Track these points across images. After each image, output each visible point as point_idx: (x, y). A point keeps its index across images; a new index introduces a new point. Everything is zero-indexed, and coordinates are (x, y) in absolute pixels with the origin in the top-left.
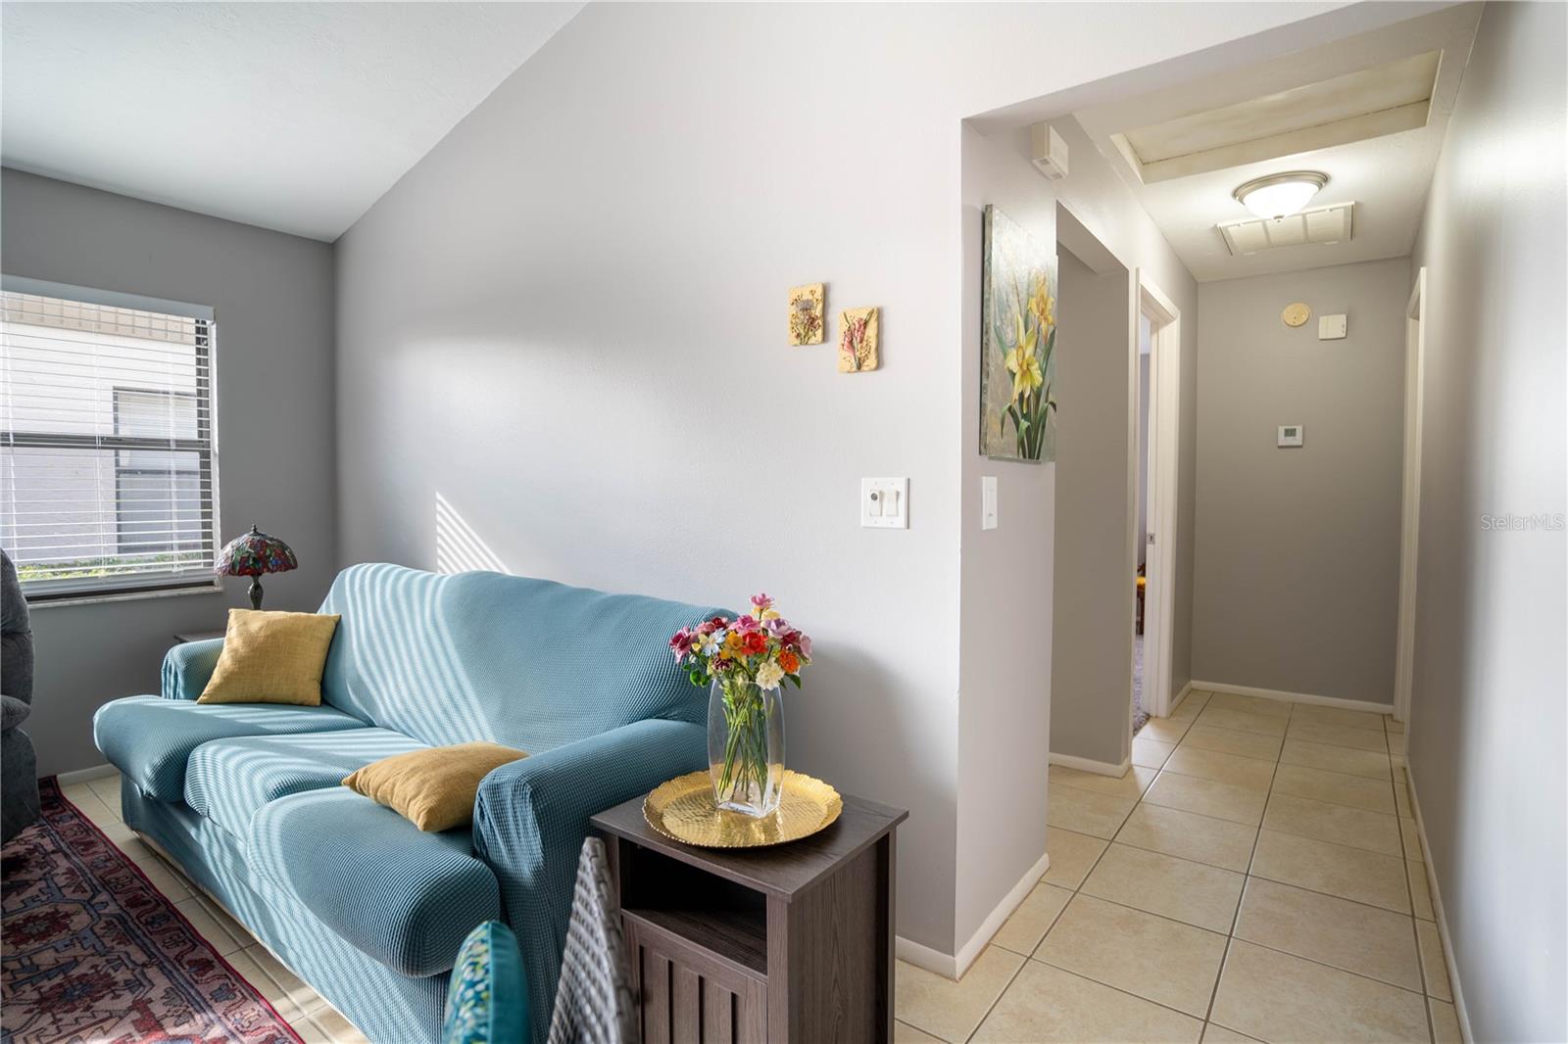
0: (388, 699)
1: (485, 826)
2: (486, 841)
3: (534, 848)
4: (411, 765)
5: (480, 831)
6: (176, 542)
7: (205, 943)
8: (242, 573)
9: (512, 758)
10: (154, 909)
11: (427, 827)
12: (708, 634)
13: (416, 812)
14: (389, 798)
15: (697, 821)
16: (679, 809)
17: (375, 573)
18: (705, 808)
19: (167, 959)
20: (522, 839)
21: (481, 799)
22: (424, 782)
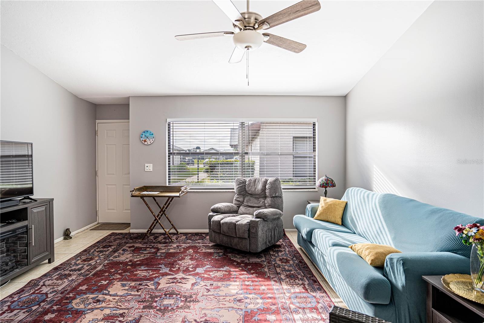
0: (361, 227)
1: (388, 269)
2: (388, 273)
3: (403, 279)
4: (367, 247)
5: (386, 270)
6: (308, 175)
7: (315, 276)
8: (323, 187)
9: (397, 252)
10: (304, 265)
11: (371, 264)
12: (470, 228)
13: (368, 259)
14: (361, 254)
15: (464, 290)
16: (457, 284)
17: (358, 190)
18: (468, 287)
19: (308, 277)
20: (399, 276)
21: (387, 261)
22: (371, 252)
